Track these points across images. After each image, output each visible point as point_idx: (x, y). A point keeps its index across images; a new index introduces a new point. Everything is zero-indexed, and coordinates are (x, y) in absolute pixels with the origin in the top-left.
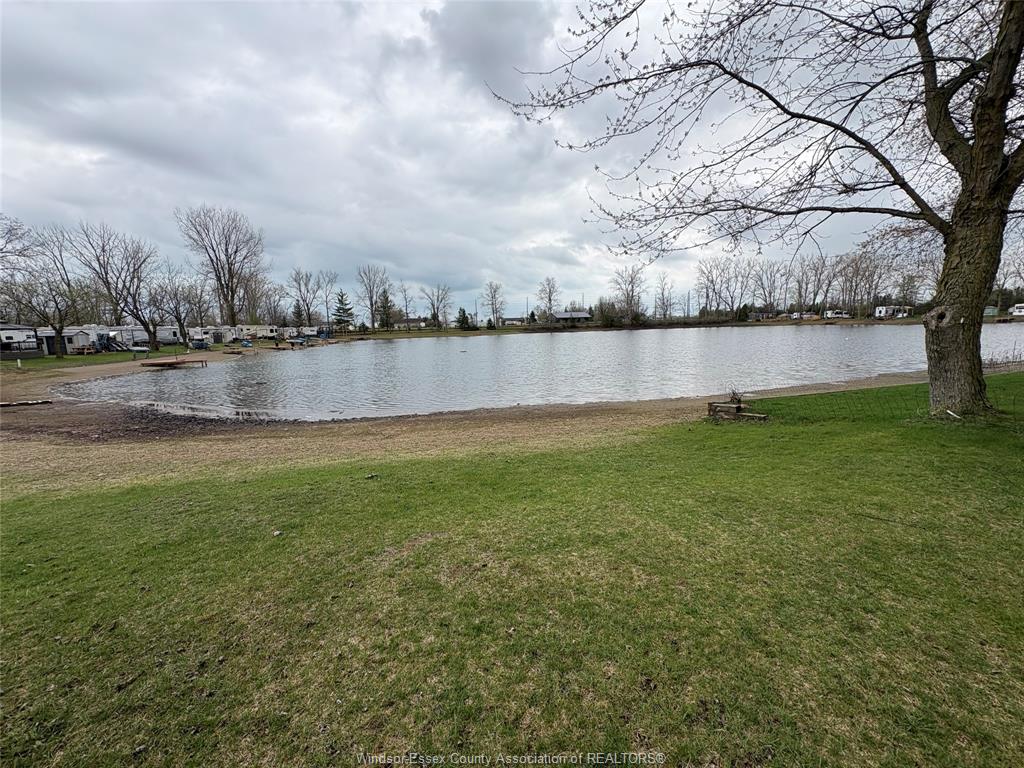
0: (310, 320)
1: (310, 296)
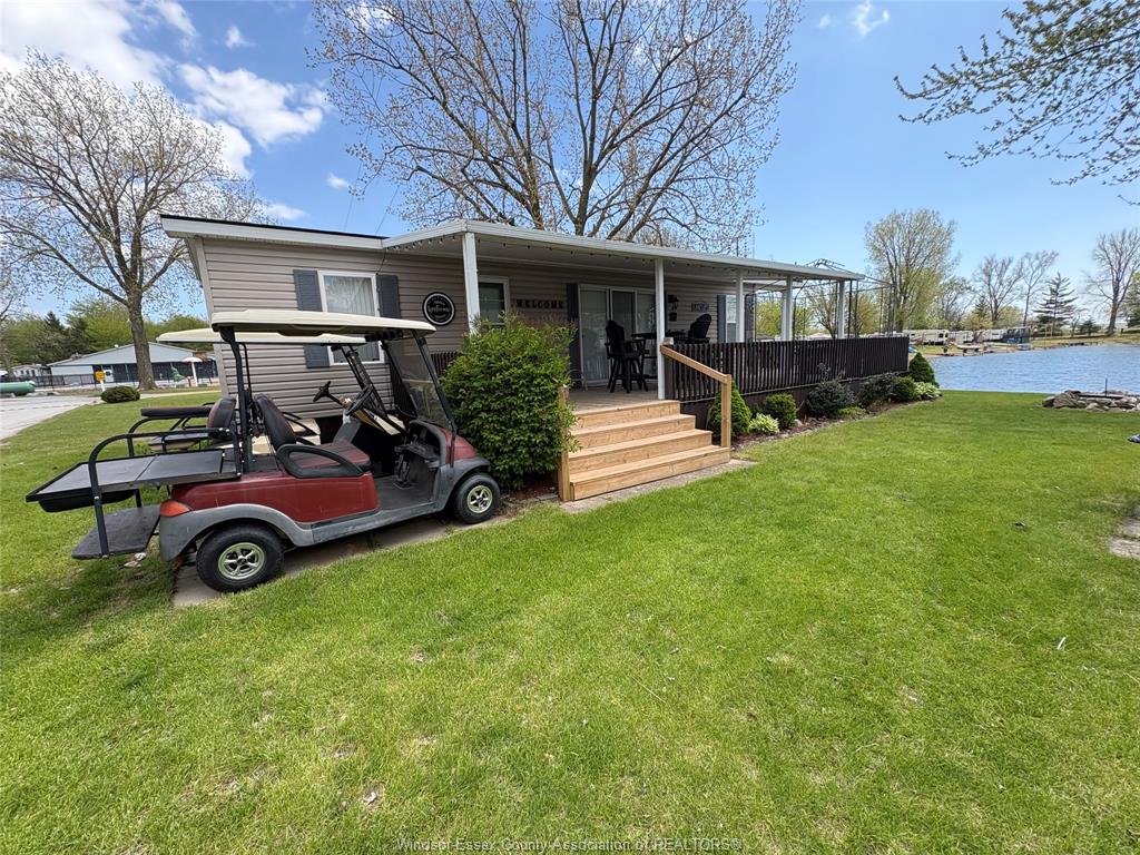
0: (995, 319)
1: (1003, 290)
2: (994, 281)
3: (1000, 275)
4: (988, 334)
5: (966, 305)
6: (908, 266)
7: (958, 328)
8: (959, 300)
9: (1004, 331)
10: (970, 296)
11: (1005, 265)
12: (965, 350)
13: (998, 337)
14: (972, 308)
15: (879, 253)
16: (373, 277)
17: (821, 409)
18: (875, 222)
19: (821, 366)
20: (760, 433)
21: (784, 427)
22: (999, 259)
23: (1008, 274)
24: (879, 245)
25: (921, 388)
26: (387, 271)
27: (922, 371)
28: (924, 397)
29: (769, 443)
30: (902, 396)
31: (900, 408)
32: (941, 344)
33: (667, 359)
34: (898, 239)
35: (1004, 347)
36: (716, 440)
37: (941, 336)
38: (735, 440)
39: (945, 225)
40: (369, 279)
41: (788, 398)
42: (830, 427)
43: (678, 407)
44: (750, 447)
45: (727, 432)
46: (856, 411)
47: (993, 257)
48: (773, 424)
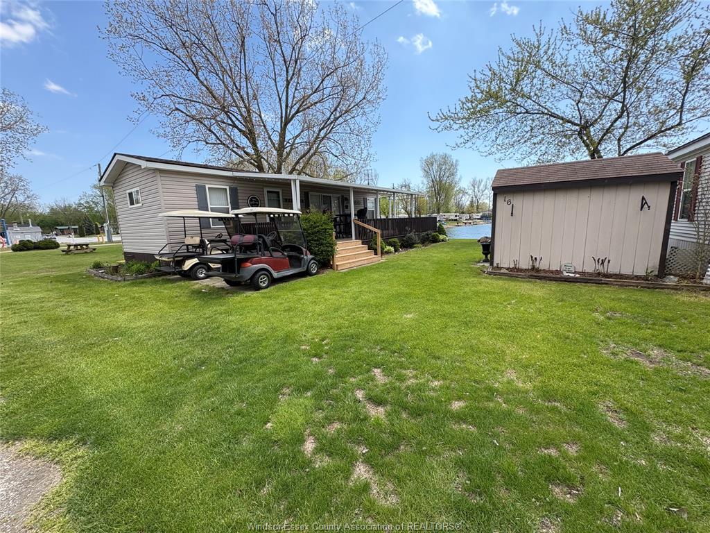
0: (477, 208)
1: (480, 194)
2: (476, 190)
3: (478, 188)
4: (476, 216)
5: (466, 201)
6: (440, 181)
7: (463, 213)
8: (463, 199)
9: (481, 214)
10: (468, 197)
11: (480, 183)
12: (466, 223)
13: (479, 217)
14: (468, 203)
15: (427, 173)
16: (228, 188)
17: (408, 245)
18: (424, 158)
19: (407, 228)
20: (388, 252)
21: (396, 251)
22: (478, 179)
23: (481, 187)
24: (427, 169)
25: (441, 237)
26: (234, 185)
27: (442, 231)
28: (443, 241)
29: (391, 255)
30: (435, 240)
31: (434, 244)
32: (456, 220)
33: (355, 224)
34: (435, 167)
35: (481, 222)
36: (376, 254)
37: (456, 216)
38: (382, 254)
39: (454, 162)
40: (226, 189)
41: (396, 240)
42: (411, 250)
43: (360, 242)
44: (386, 256)
45: (379, 251)
46: (420, 245)
47: (475, 178)
48: (392, 249)
